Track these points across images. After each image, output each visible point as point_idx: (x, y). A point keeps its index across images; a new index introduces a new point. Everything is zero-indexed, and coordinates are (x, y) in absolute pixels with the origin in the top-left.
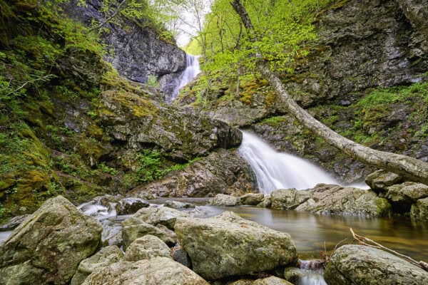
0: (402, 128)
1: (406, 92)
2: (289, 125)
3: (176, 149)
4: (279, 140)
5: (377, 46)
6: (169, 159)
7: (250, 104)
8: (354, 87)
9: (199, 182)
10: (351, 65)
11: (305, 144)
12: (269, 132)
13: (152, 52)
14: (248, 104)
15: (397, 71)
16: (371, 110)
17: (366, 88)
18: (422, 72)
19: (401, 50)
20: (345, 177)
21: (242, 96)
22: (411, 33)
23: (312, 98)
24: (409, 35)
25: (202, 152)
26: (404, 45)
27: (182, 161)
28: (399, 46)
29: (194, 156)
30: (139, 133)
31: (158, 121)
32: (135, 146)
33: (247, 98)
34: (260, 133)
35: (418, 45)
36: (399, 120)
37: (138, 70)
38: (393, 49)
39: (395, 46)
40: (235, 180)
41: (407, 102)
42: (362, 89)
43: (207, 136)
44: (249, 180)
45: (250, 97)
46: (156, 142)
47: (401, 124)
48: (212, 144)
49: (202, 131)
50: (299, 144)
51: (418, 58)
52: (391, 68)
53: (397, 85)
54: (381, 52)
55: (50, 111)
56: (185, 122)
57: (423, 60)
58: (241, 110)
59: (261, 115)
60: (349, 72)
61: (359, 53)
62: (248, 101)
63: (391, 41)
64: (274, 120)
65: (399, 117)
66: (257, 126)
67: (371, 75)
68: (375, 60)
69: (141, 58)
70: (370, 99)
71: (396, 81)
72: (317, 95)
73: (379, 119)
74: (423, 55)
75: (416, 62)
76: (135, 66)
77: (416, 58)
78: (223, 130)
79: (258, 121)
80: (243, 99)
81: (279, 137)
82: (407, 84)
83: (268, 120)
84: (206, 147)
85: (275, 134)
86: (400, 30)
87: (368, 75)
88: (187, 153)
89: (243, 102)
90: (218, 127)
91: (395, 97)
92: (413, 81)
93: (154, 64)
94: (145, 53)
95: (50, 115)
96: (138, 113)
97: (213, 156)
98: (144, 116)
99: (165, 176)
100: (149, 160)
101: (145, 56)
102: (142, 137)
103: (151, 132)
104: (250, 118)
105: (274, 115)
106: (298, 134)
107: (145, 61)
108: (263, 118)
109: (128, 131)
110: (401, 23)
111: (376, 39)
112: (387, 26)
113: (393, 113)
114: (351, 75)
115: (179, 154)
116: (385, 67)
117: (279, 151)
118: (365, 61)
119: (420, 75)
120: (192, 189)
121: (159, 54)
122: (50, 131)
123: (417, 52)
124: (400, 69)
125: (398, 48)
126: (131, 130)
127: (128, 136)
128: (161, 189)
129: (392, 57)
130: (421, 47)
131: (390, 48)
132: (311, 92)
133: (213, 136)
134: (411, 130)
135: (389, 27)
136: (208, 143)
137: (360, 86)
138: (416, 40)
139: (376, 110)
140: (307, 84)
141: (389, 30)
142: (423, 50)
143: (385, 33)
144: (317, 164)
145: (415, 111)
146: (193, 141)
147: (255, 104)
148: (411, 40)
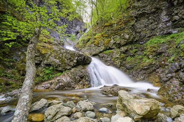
0: (164, 56)
1: (168, 38)
2: (114, 54)
3: (59, 67)
4: (109, 61)
5: (157, 16)
6: (57, 70)
7: (98, 45)
8: (145, 36)
10: (145, 26)
11: (121, 62)
12: (105, 57)
13: (74, 24)
14: (97, 45)
15: (166, 28)
16: (151, 47)
17: (151, 36)
18: (178, 27)
19: (169, 17)
21: (94, 42)
22: (174, 8)
23: (125, 42)
24: (173, 10)
25: (68, 68)
26: (170, 15)
27: (62, 72)
28: (168, 15)
29: (66, 69)
30: (45, 60)
31: (53, 55)
32: (43, 65)
33: (96, 43)
34: (101, 58)
35: (177, 14)
36: (163, 52)
37: (69, 32)
38: (165, 17)
39: (166, 15)
40: (80, 81)
41: (168, 43)
42: (150, 37)
43: (72, 61)
44: (87, 81)
45: (97, 42)
46: (51, 64)
47: (163, 54)
48: (74, 64)
49: (70, 59)
50: (118, 62)
51: (177, 20)
52: (163, 26)
53: (166, 34)
54: (159, 19)
56: (64, 55)
57: (179, 21)
58: (94, 48)
59: (102, 50)
60: (144, 29)
61: (149, 20)
62: (97, 44)
63: (164, 13)
64: (107, 52)
65: (163, 51)
66: (100, 55)
67: (154, 30)
68: (156, 23)
69: (70, 27)
70: (151, 41)
71: (165, 32)
72: (128, 40)
73: (154, 51)
74: (179, 19)
75: (176, 23)
76: (68, 30)
77: (175, 21)
78: (80, 58)
79: (101, 52)
80: (95, 43)
81: (109, 59)
82: (170, 33)
83: (105, 52)
84: (71, 66)
85: (107, 58)
86: (168, 7)
87: (152, 30)
88: (63, 68)
89: (95, 45)
90: (78, 57)
91: (163, 40)
92: (173, 32)
93: (74, 29)
94: (71, 25)
95: (7, 54)
97: (73, 70)
98: (46, 53)
99: (57, 77)
100: (47, 72)
101: (71, 26)
102: (45, 62)
103: (49, 60)
104: (97, 51)
105: (108, 49)
106: (118, 58)
107: (72, 28)
108: (103, 51)
109: (41, 59)
110: (170, 4)
111: (157, 13)
112: (163, 6)
113: (161, 48)
114: (145, 30)
115: (60, 69)
116: (160, 26)
117: (108, 65)
118: (152, 23)
119: (177, 29)
121: (76, 25)
122: (6, 61)
123: (176, 17)
124: (168, 27)
125: (167, 16)
127: (42, 61)
128: (46, 85)
129: (164, 21)
130: (178, 15)
131: (164, 17)
132: (125, 39)
133: (75, 61)
134: (167, 58)
135: (163, 7)
136: (72, 64)
137: (148, 35)
138: (176, 12)
139: (153, 47)
140: (123, 36)
141: (164, 8)
142: (179, 17)
143: (162, 10)
145: (171, 48)
146: (65, 63)
147: (100, 45)
148: (173, 12)
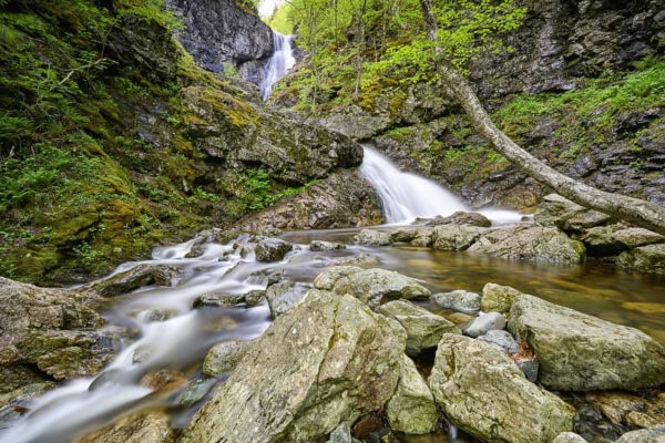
0: (545, 146)
1: (556, 102)
2: (416, 138)
3: (289, 169)
4: (403, 158)
5: (529, 36)
6: (279, 181)
7: (371, 111)
8: (493, 92)
9: (321, 210)
10: (494, 62)
11: (433, 162)
12: (393, 147)
13: (226, 25)
14: (369, 110)
15: (548, 73)
16: (512, 124)
17: (508, 93)
18: (578, 76)
19: (557, 45)
20: (473, 201)
21: (361, 99)
22: (576, 21)
23: (444, 105)
24: (573, 24)
25: (321, 174)
26: (563, 38)
27: (296, 184)
28: (557, 38)
29: (310, 178)
30: (240, 148)
31: (263, 132)
32: (236, 165)
33: (368, 103)
34: (382, 149)
35: (580, 40)
36: (544, 137)
37: (208, 53)
38: (548, 42)
39: (553, 37)
40: (360, 207)
41: (556, 115)
42: (504, 95)
43: (325, 152)
44: (375, 207)
45: (370, 101)
46: (263, 160)
47: (544, 142)
48: (332, 163)
49: (319, 146)
50: (426, 163)
51: (577, 56)
52: (541, 69)
53: (546, 91)
54: (534, 46)
55: (115, 115)
56: (297, 134)
57: (582, 59)
58: (360, 118)
59: (383, 126)
60: (490, 72)
61: (506, 45)
62: (369, 106)
63: (549, 30)
64: (399, 132)
65: (544, 133)
66: (379, 140)
67: (516, 76)
68: (524, 57)
69: (211, 34)
70: (513, 109)
71: (545, 87)
72: (452, 101)
73: (521, 135)
74: (583, 54)
75: (573, 63)
77: (575, 56)
78: (343, 145)
79: (380, 133)
80: (363, 103)
81: (404, 154)
82: (558, 91)
83: (392, 132)
84: (324, 167)
85: (399, 149)
86: (561, 16)
87: (512, 76)
88: (303, 175)
89: (363, 108)
90: (338, 141)
91: (542, 107)
92: (565, 87)
93: (229, 45)
94: (216, 27)
95: (116, 121)
96: (236, 121)
97: (333, 178)
98: (245, 126)
99: (278, 203)
100: (255, 183)
101: (216, 33)
102: (244, 153)
103: (256, 146)
104: (371, 129)
105: (399, 126)
106: (426, 150)
107: (217, 40)
108: (386, 130)
109: (225, 146)
110: (565, 6)
111: (530, 27)
112: (548, 8)
113: (538, 127)
114: (492, 75)
115: (292, 176)
116: (535, 67)
117: (403, 171)
118: (511, 56)
119: (574, 80)
120: (314, 218)
121: (235, 29)
122: (121, 144)
123: (578, 48)
124: (553, 71)
125: (554, 42)
126: (229, 144)
127: (226, 152)
128: (276, 219)
129: (546, 53)
130: (584, 41)
131: (545, 42)
132: (444, 96)
133: (333, 154)
134: (556, 149)
135: (549, 11)
136: (327, 161)
137: (501, 91)
138: (580, 32)
139: (518, 124)
140: (441, 86)
141: (549, 15)
142: (585, 47)
143: (543, 19)
144: (444, 186)
145: (564, 125)
146: (308, 159)
147: (378, 111)
148: (574, 32)
